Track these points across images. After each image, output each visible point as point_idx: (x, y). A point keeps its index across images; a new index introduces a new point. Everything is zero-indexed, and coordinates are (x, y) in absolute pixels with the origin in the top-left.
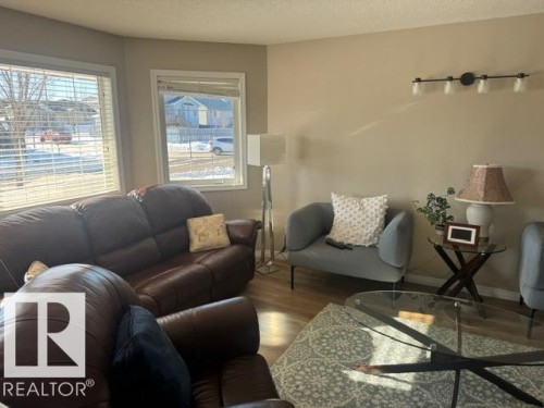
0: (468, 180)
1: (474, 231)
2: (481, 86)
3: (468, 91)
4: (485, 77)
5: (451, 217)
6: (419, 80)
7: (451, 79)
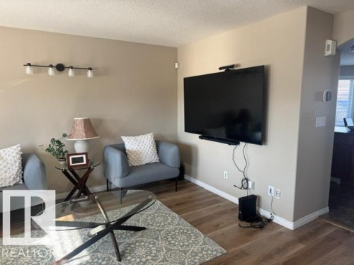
0: (73, 128)
1: (84, 156)
2: (70, 72)
3: (62, 75)
4: (72, 68)
5: (66, 151)
6: (29, 65)
7: (51, 66)
